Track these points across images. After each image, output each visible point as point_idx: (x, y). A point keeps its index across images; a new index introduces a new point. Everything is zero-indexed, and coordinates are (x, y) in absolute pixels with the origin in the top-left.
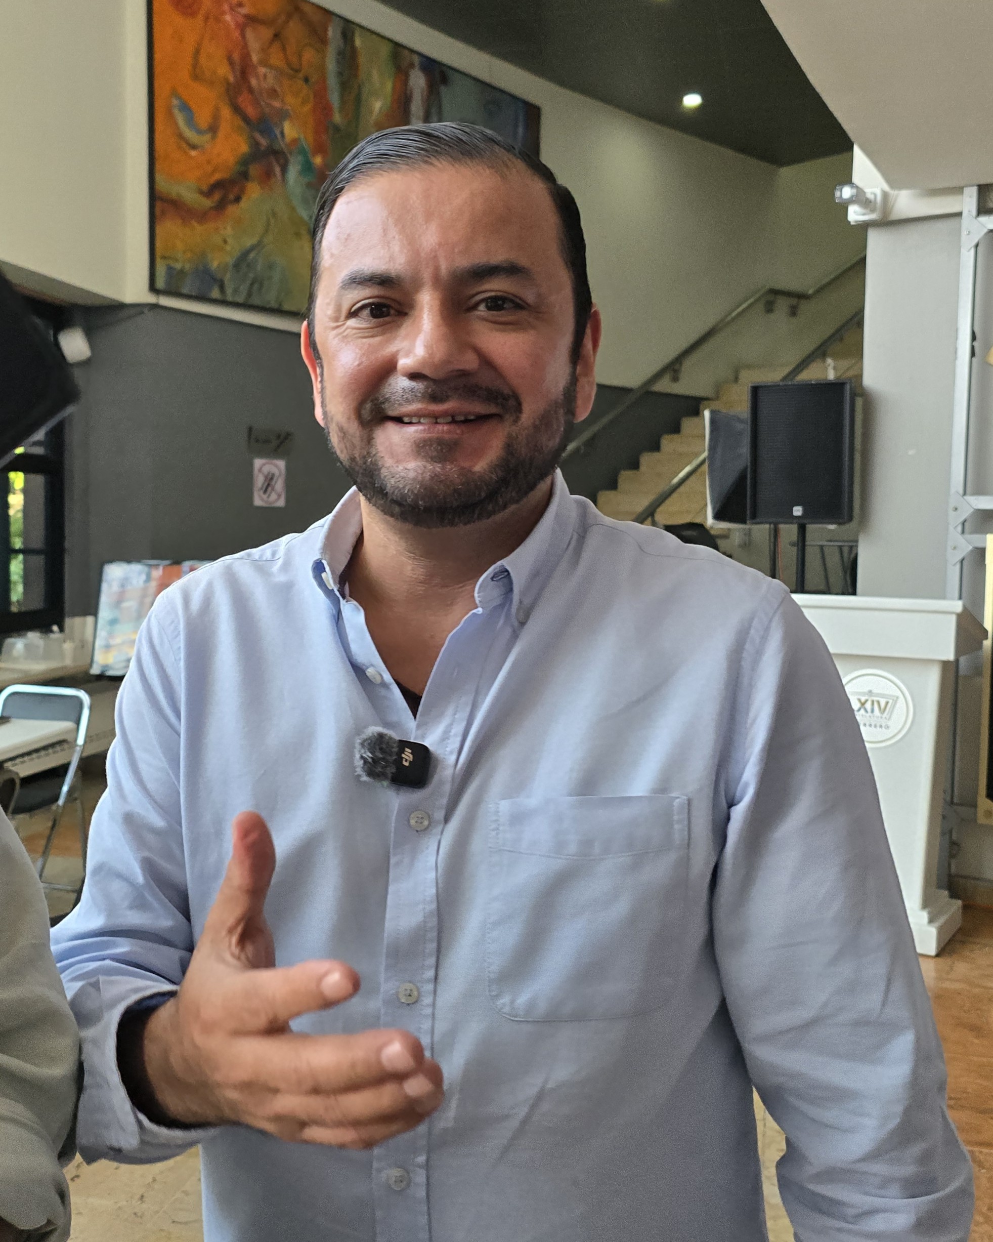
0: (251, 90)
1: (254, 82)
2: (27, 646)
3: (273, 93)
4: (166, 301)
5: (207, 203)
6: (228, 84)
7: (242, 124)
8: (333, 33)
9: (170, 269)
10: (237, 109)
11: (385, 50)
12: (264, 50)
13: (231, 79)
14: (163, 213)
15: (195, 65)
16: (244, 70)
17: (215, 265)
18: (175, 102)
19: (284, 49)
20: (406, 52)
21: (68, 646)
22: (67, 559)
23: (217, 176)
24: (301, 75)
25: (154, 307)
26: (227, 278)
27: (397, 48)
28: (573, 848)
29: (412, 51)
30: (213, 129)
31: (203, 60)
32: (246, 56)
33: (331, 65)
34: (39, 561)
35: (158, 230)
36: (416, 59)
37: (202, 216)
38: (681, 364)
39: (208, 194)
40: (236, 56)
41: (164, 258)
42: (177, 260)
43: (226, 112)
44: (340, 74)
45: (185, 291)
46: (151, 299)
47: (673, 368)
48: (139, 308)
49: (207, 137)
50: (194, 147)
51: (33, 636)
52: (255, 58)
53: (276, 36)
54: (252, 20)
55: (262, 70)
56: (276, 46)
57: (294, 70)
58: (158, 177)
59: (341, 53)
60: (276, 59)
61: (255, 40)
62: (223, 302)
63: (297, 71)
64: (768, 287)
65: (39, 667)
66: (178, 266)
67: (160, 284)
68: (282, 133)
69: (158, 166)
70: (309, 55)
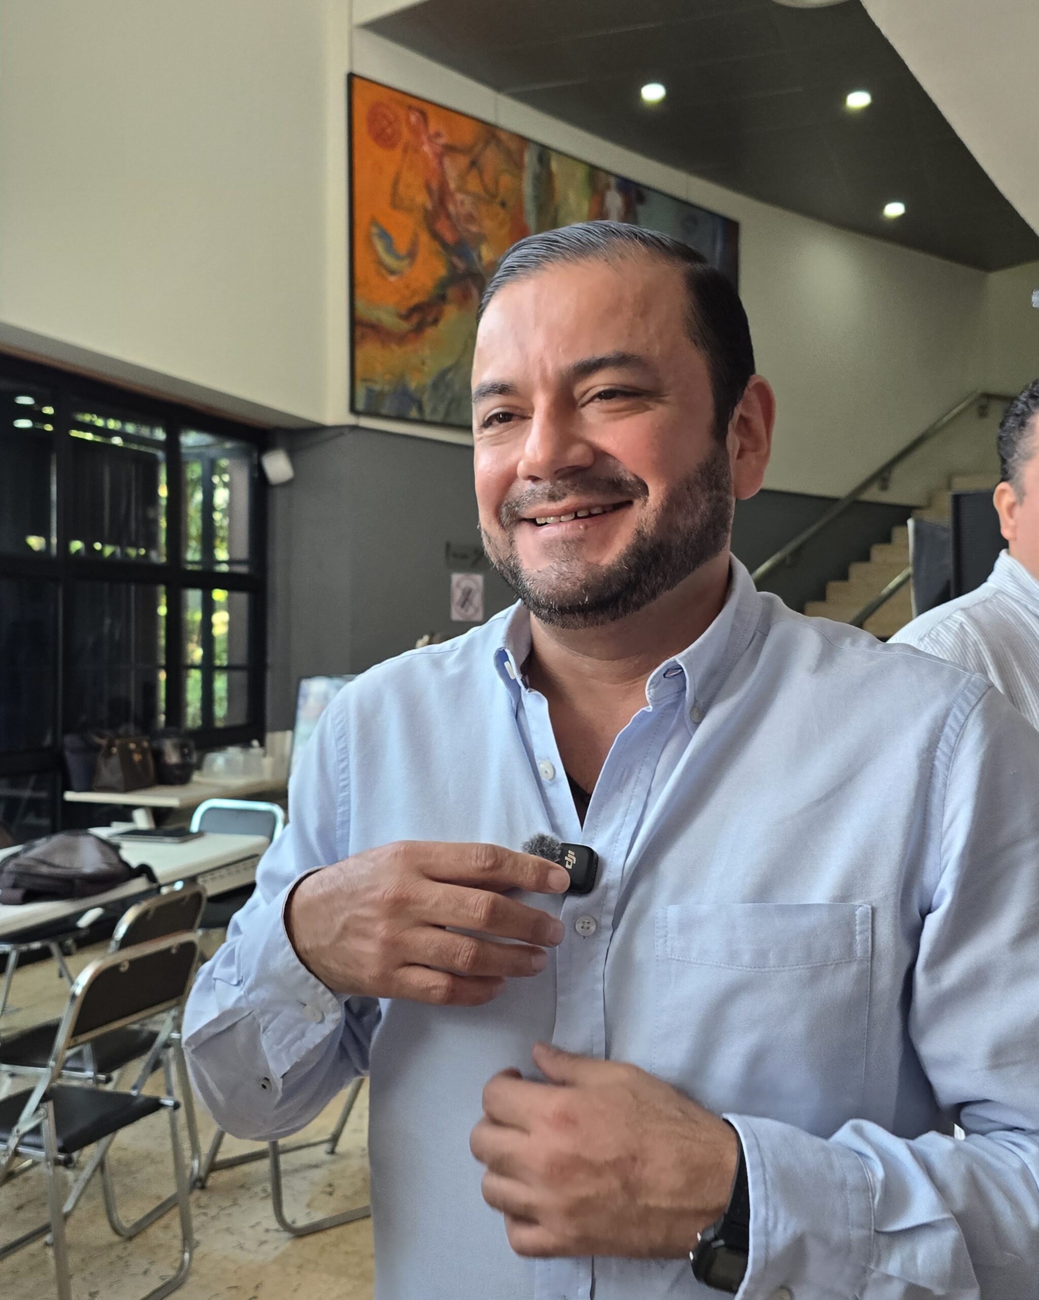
0: (448, 216)
1: (451, 208)
2: (228, 762)
3: (470, 218)
4: (366, 422)
5: (405, 326)
6: (426, 210)
7: (440, 249)
8: (529, 158)
9: (370, 391)
10: (436, 236)
11: (581, 173)
12: (462, 178)
13: (429, 206)
14: (363, 337)
15: (395, 193)
16: (442, 197)
17: (413, 385)
18: (374, 230)
19: (481, 174)
20: (602, 175)
21: (267, 762)
22: (269, 675)
23: (416, 300)
24: (498, 200)
25: (355, 428)
26: (425, 398)
27: (594, 171)
28: (746, 958)
29: (608, 173)
30: (412, 255)
31: (402, 189)
32: (443, 185)
33: (528, 188)
34: (241, 677)
35: (359, 354)
36: (613, 181)
37: (401, 339)
38: (890, 472)
39: (406, 317)
40: (435, 186)
41: (364, 380)
42: (375, 382)
43: (424, 238)
44: (536, 198)
45: (384, 411)
46: (351, 420)
47: (882, 477)
48: (339, 430)
49: (406, 262)
50: (392, 272)
51: (234, 752)
52: (452, 185)
53: (473, 164)
54: (450, 149)
55: (459, 197)
56: (474, 172)
57: (491, 196)
58: (359, 304)
59: (537, 178)
60: (473, 184)
61: (453, 168)
62: (422, 422)
63: (494, 196)
64: (979, 391)
65: (239, 782)
66: (377, 387)
67: (360, 406)
68: (480, 257)
69: (358, 292)
70: (506, 180)
